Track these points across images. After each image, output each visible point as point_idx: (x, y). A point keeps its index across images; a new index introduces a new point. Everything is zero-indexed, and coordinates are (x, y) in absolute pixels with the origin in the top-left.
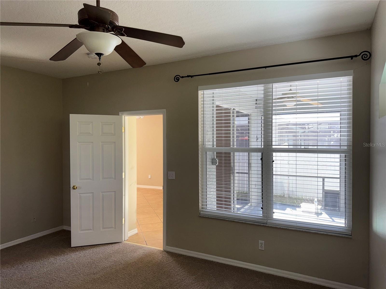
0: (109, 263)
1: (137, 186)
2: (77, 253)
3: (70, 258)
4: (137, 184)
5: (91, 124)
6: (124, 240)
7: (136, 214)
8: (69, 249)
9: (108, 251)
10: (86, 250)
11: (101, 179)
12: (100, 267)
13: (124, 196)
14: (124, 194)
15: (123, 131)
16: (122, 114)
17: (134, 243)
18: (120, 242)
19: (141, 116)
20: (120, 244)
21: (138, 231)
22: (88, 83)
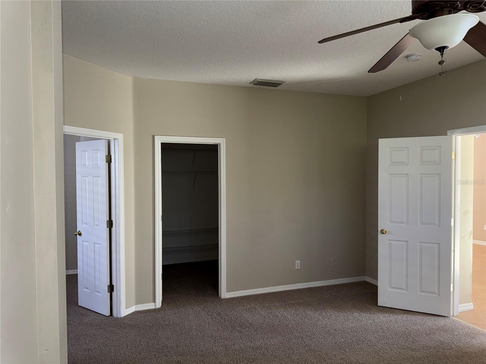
0: (433, 342)
1: (473, 241)
2: (386, 315)
3: (377, 318)
4: (473, 239)
5: (406, 150)
6: (452, 315)
7: (472, 281)
8: (375, 307)
9: (429, 325)
10: (397, 314)
11: (419, 224)
12: (420, 343)
13: (452, 252)
14: (453, 249)
15: (453, 157)
16: (453, 133)
17: (470, 324)
18: (447, 317)
19: (475, 135)
20: (447, 320)
21: (474, 307)
22: (401, 97)
